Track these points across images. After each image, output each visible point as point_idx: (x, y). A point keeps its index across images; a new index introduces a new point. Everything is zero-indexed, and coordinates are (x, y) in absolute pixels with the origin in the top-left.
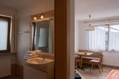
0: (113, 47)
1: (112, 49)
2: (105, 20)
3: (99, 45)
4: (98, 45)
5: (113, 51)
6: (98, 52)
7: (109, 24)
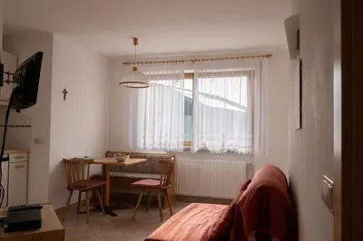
0: (204, 140)
1: (201, 146)
2: (182, 61)
3: (166, 135)
4: (163, 135)
5: (204, 151)
6: (162, 158)
7: (193, 74)
